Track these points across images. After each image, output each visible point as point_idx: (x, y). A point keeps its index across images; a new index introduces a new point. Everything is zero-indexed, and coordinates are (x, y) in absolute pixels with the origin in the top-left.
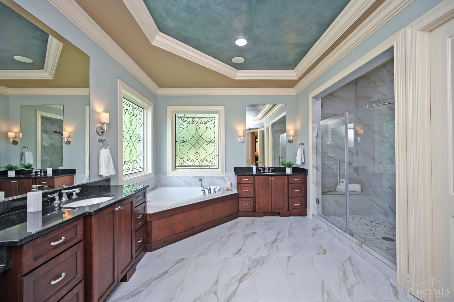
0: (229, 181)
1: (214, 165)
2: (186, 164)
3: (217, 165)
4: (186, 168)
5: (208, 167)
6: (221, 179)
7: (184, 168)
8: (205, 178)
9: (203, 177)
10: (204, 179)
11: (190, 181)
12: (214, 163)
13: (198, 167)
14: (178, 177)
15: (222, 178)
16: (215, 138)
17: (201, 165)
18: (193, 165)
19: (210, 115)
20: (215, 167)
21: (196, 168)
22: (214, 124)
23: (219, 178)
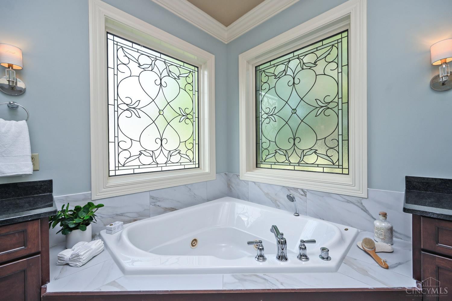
0: (381, 218)
1: (337, 164)
2: (273, 160)
3: (345, 165)
4: (273, 166)
5: (321, 170)
6: (354, 204)
7: (269, 166)
8: (308, 194)
9: (302, 190)
10: (306, 195)
11: (276, 194)
12: (335, 160)
13: (297, 168)
14: (254, 182)
15: (359, 203)
16: (340, 96)
17: (303, 162)
18: (287, 161)
19: (325, 42)
20: (340, 171)
21: (292, 168)
22: (336, 61)
23: (348, 202)
